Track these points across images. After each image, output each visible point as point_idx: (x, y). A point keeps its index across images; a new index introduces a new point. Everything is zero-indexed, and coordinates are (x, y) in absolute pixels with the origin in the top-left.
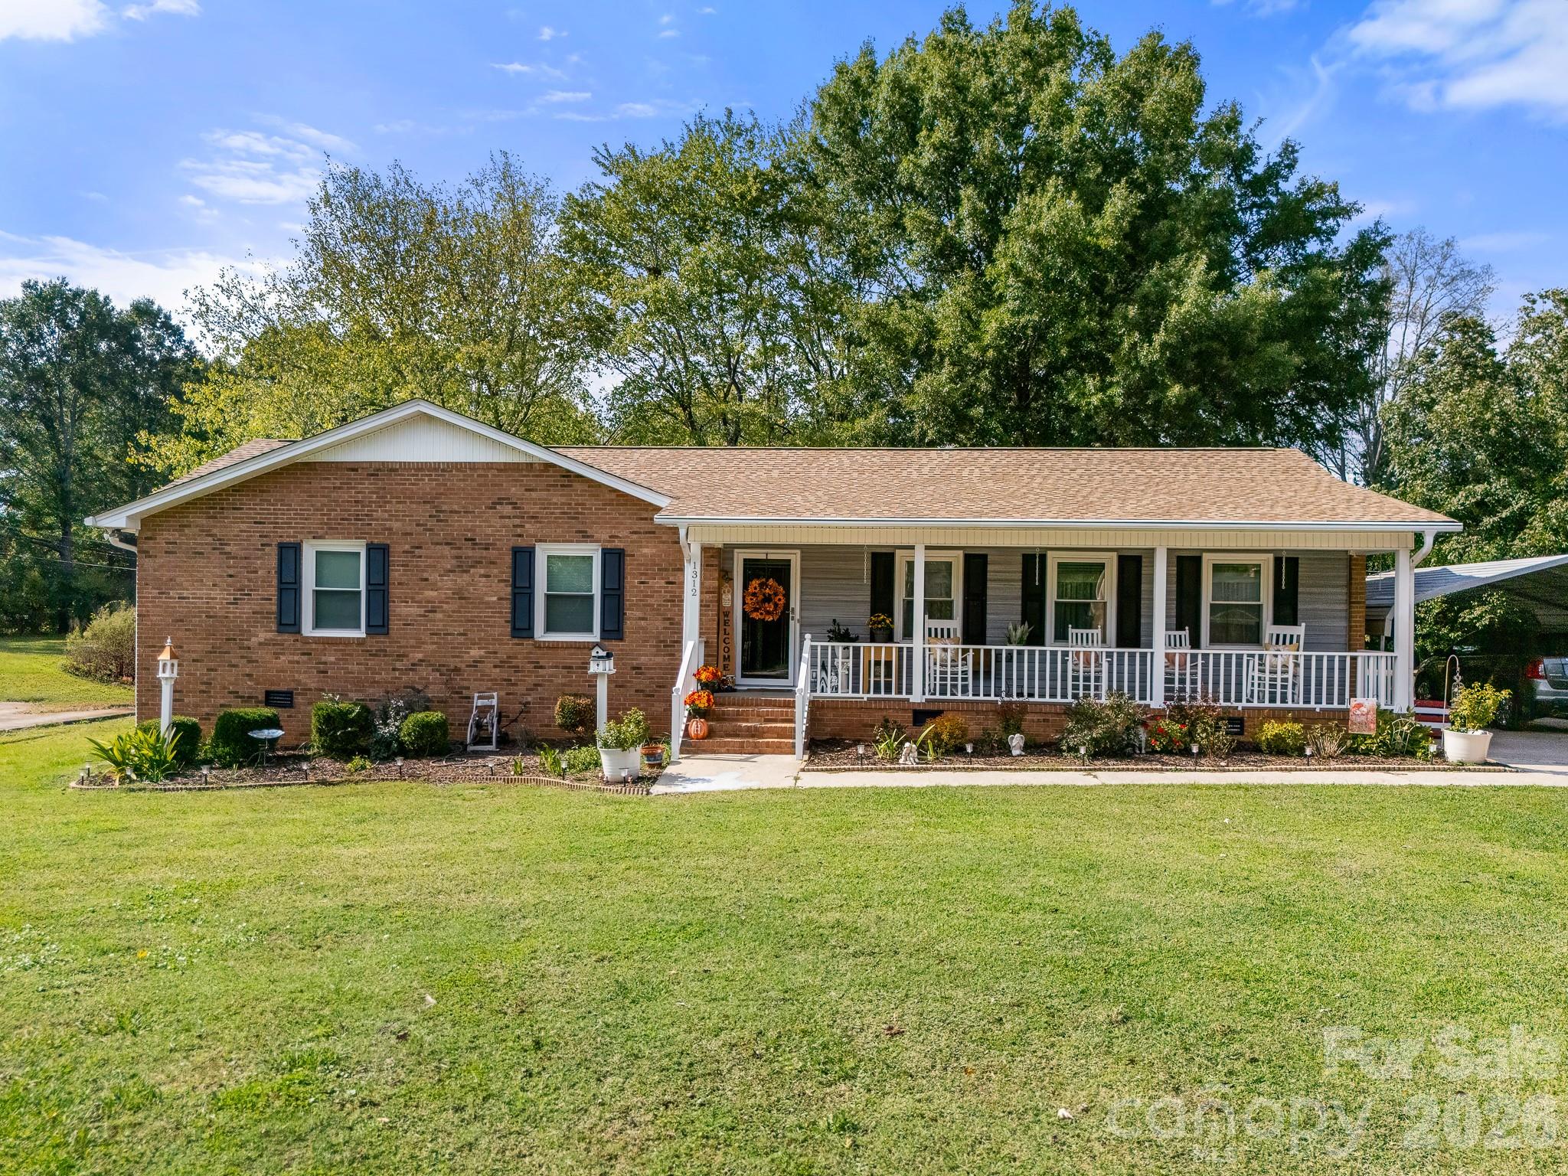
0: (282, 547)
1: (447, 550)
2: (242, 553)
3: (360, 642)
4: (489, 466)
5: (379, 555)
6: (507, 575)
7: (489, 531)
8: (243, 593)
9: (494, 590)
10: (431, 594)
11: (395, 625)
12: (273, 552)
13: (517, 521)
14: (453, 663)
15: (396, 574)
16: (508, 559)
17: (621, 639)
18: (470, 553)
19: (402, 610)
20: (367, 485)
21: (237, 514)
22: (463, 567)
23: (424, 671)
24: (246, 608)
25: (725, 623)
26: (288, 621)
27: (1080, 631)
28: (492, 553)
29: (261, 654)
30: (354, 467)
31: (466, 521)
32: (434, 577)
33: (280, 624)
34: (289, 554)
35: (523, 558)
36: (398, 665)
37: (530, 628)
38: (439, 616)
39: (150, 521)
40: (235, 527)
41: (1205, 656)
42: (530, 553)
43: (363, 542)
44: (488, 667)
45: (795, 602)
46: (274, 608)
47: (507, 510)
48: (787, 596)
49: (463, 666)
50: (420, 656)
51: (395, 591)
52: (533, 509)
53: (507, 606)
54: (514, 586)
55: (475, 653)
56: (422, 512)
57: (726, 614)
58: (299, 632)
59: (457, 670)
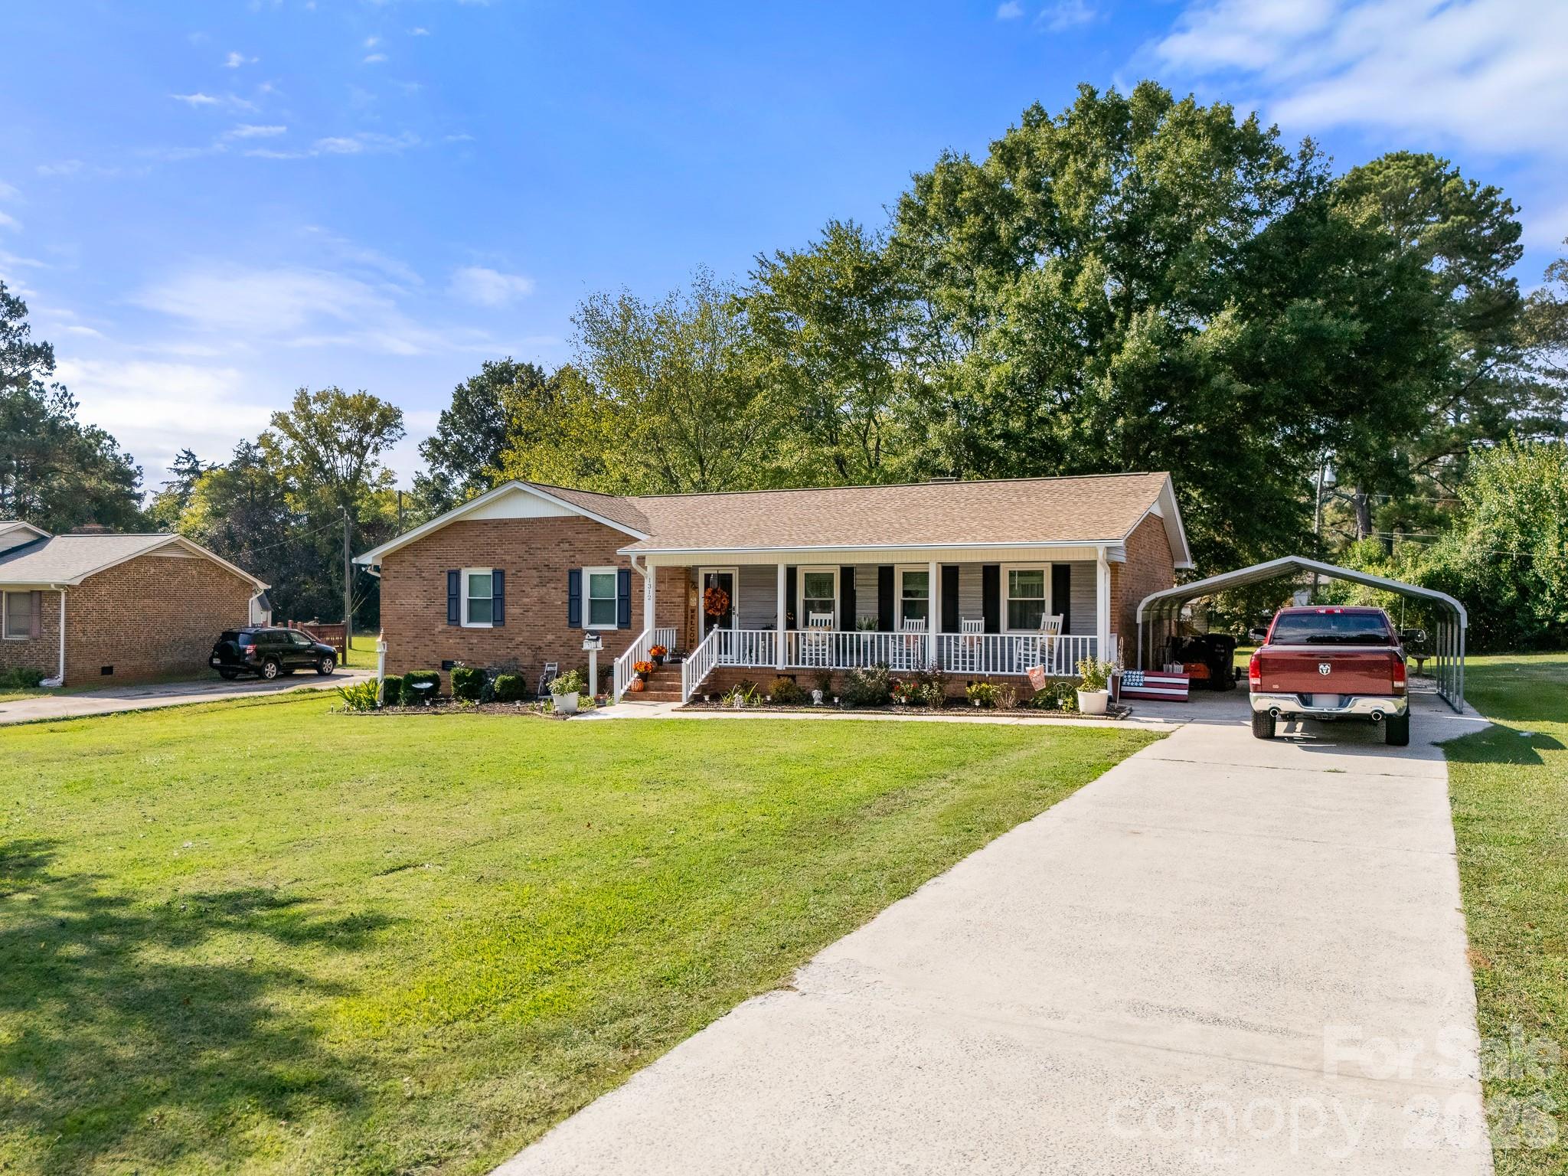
0: (450, 573)
1: (534, 573)
2: (430, 577)
3: (489, 630)
4: (556, 519)
5: (499, 576)
6: (566, 588)
7: (557, 560)
8: (431, 601)
9: (559, 597)
10: (526, 600)
11: (508, 620)
12: (445, 575)
13: (572, 553)
14: (539, 643)
15: (508, 588)
16: (567, 577)
17: (629, 628)
18: (547, 574)
19: (512, 610)
20: (493, 534)
21: (428, 553)
22: (542, 584)
23: (523, 649)
24: (432, 611)
25: (692, 617)
26: (454, 618)
27: (912, 621)
28: (559, 574)
29: (441, 638)
30: (486, 523)
31: (545, 554)
32: (528, 589)
33: (449, 620)
34: (454, 576)
35: (575, 576)
36: (510, 645)
37: (579, 621)
38: (531, 614)
39: (388, 558)
40: (427, 561)
41: (1002, 639)
42: (579, 573)
43: (491, 569)
44: (556, 646)
45: (736, 603)
46: (446, 610)
47: (566, 546)
48: (730, 599)
49: (543, 645)
50: (521, 639)
51: (508, 599)
52: (580, 545)
53: (566, 606)
54: (570, 595)
55: (550, 637)
56: (521, 549)
57: (693, 611)
58: (459, 625)
59: (540, 648)
